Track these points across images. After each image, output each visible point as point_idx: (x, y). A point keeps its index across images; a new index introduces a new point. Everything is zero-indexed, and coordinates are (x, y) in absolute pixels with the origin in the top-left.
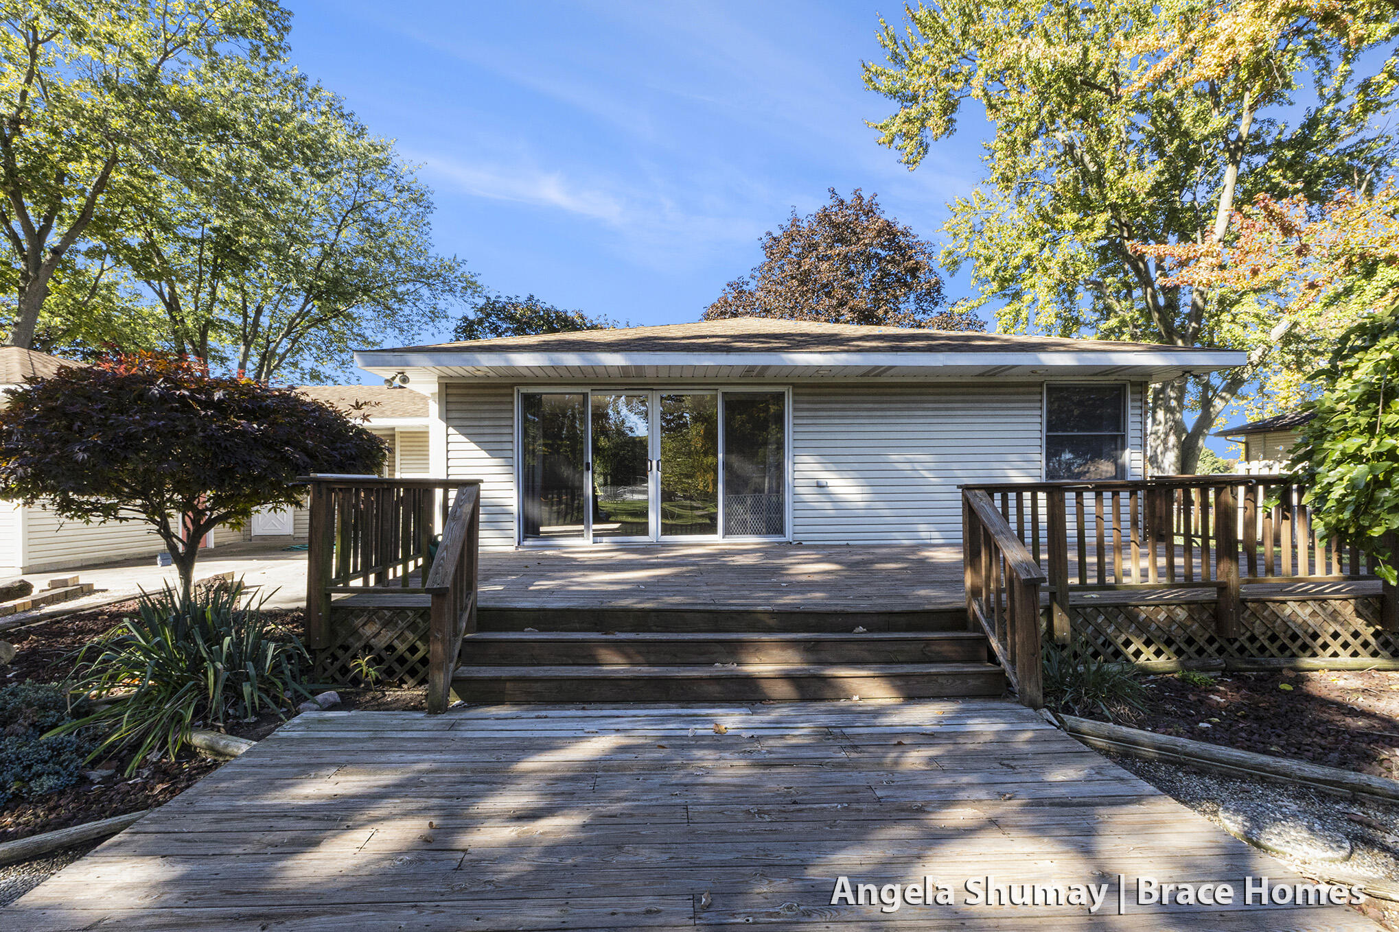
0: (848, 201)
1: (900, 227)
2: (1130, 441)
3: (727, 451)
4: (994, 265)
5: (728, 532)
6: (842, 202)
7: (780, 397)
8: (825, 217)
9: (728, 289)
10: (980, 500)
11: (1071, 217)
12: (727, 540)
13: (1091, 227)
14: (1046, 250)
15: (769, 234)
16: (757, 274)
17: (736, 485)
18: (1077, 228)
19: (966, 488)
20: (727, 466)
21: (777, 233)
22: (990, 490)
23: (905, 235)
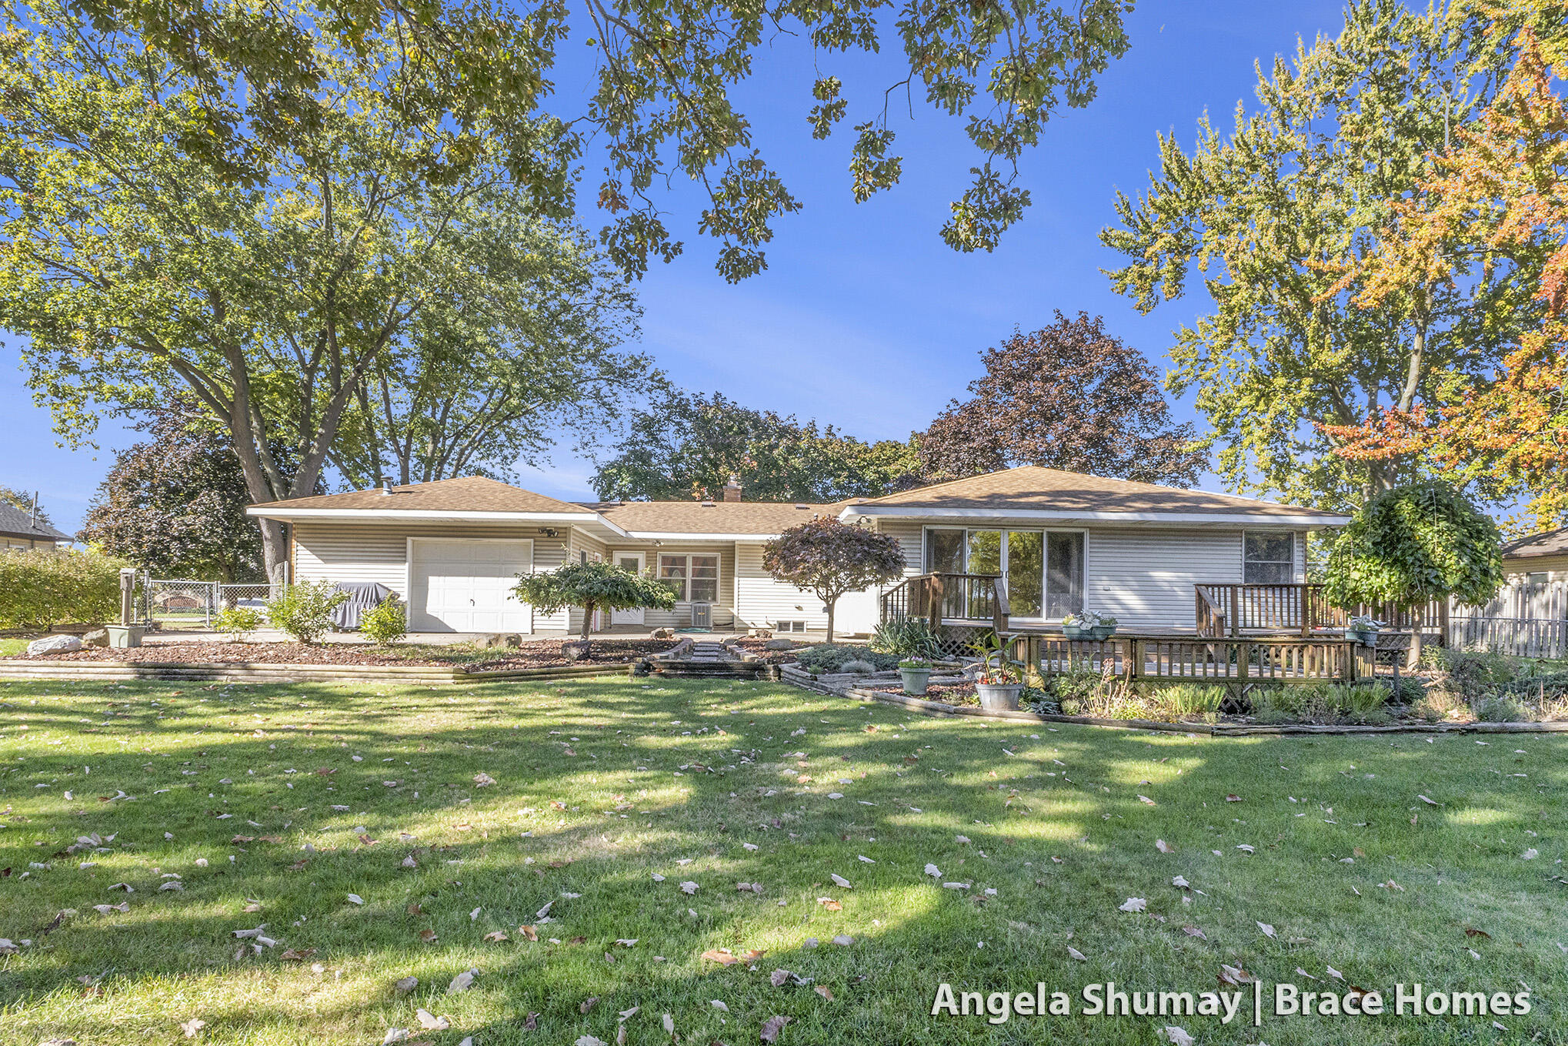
0: (1072, 322)
1: (1125, 347)
2: (1296, 567)
3: (1049, 567)
4: (1217, 415)
5: (1048, 616)
6: (1067, 322)
7: (1080, 536)
8: (1049, 336)
9: (952, 407)
10: (1207, 594)
11: (1280, 381)
12: (1051, 621)
13: (1298, 387)
14: (1262, 403)
15: (991, 350)
16: (977, 386)
17: (1056, 587)
18: (1286, 390)
19: (1198, 585)
20: (1049, 578)
21: (999, 349)
22: (1207, 586)
23: (1130, 354)
